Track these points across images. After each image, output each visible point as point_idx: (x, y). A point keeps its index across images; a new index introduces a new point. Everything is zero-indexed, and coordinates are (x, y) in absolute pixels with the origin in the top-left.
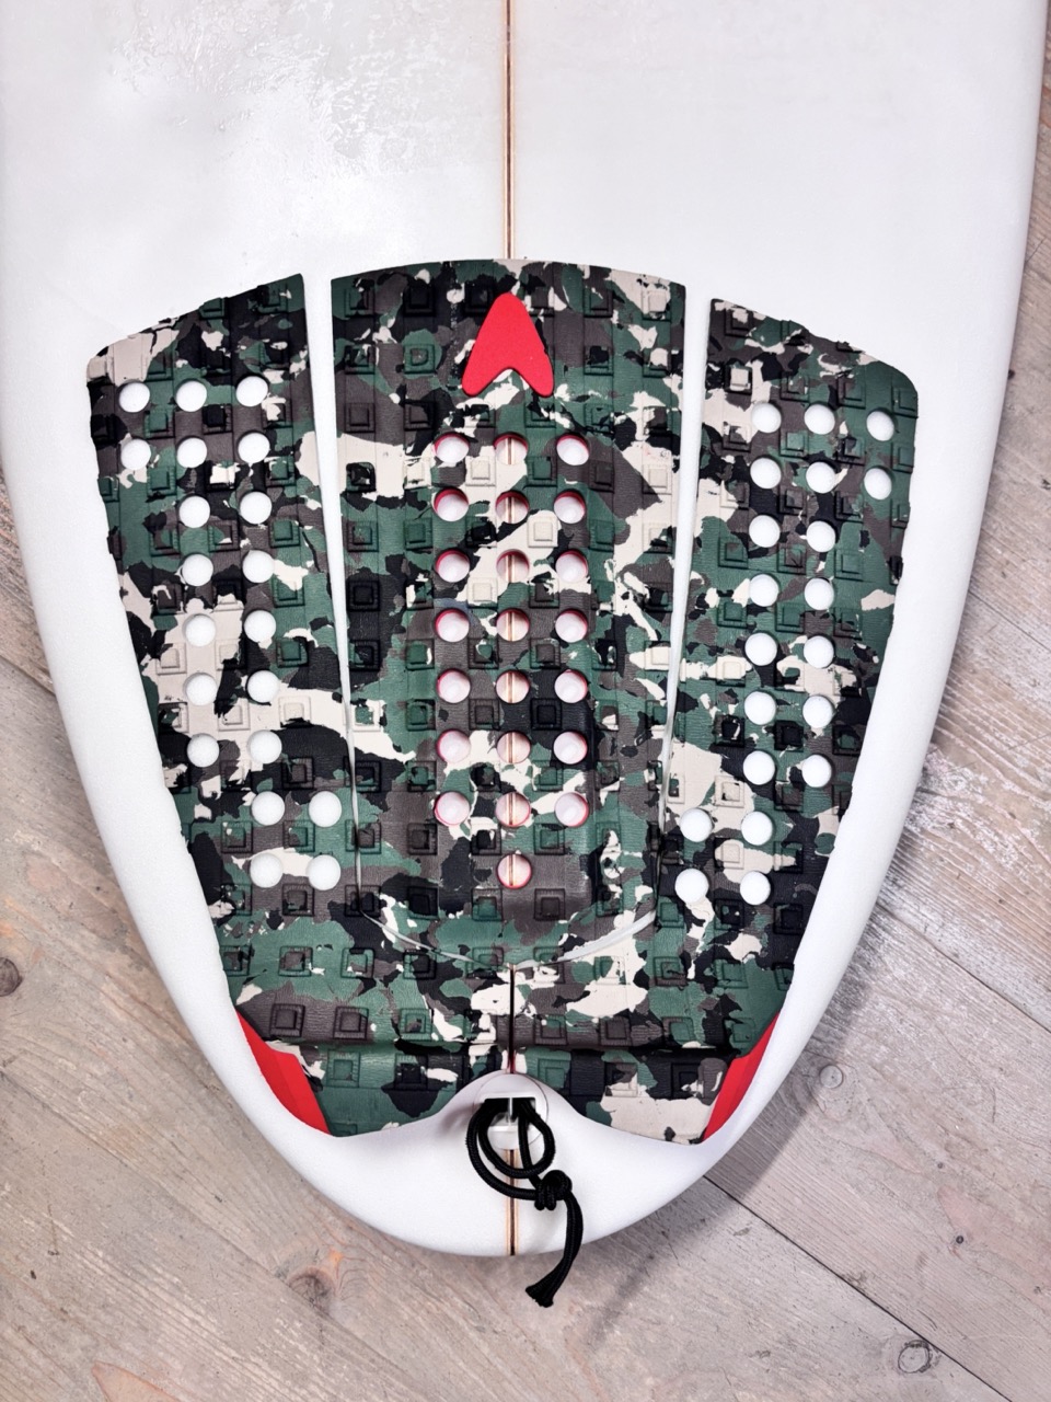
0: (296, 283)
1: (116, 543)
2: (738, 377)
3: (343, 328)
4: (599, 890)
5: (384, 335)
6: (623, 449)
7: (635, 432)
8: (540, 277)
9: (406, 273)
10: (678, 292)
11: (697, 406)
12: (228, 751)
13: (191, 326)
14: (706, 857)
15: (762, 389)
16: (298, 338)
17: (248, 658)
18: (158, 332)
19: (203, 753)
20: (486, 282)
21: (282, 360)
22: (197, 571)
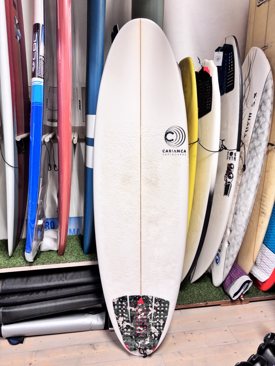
0: (126, 296)
1: (115, 313)
2: (157, 303)
3: (130, 300)
4: (147, 336)
5: (132, 300)
7: (149, 307)
8: (143, 297)
9: (134, 296)
10: (153, 297)
11: (154, 304)
12: (123, 326)
13: (119, 298)
14: (154, 333)
15: (158, 303)
16: (127, 300)
17: (124, 320)
18: (117, 299)
19: (121, 326)
20: (139, 297)
21: (126, 302)
22: (120, 315)
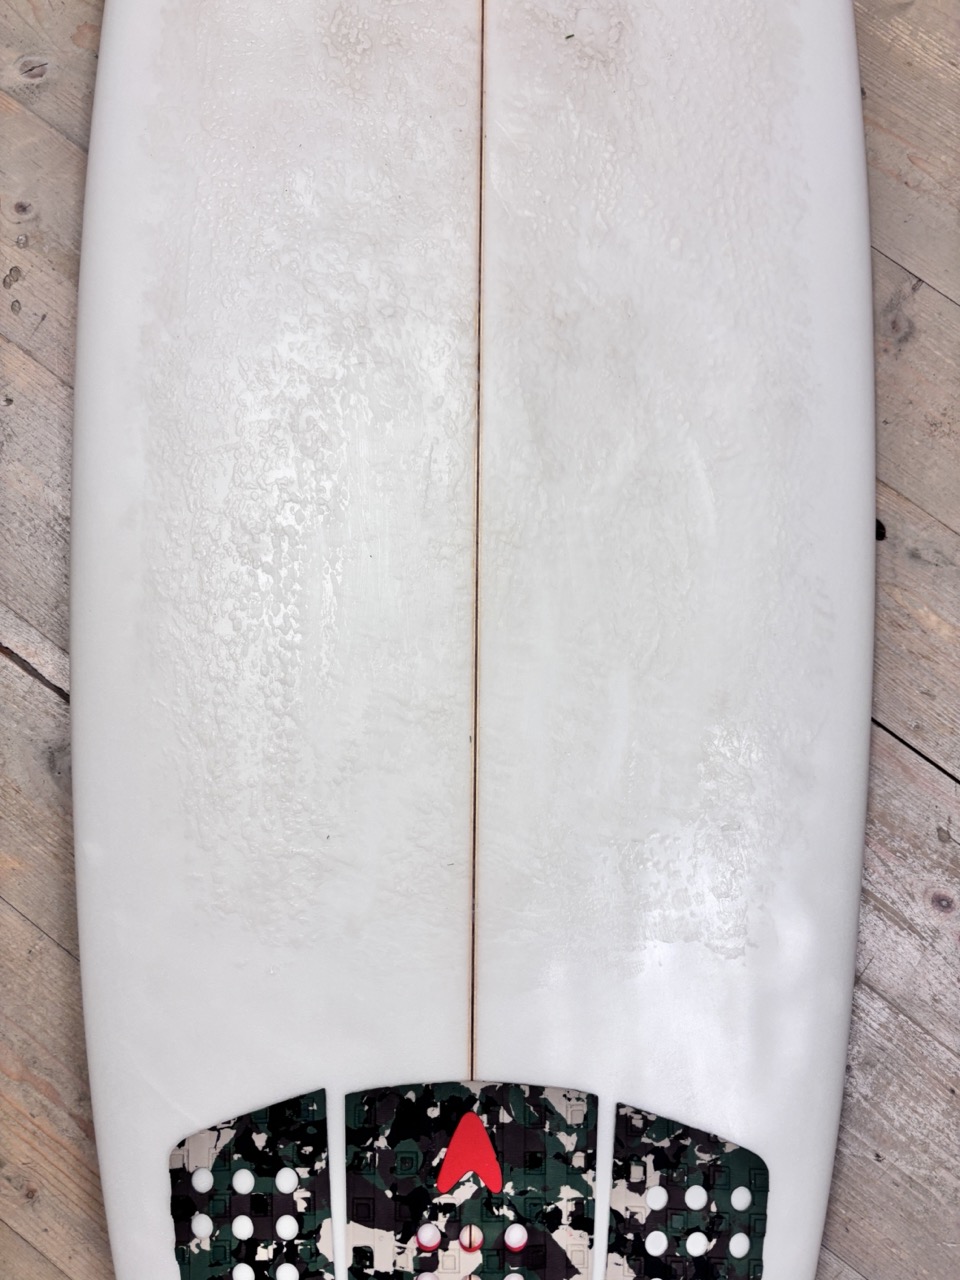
0: (320, 1096)
2: (636, 1173)
3: (354, 1137)
5: (382, 1143)
6: (553, 1231)
7: (561, 1217)
9: (398, 1091)
10: (593, 1101)
11: (606, 1195)
13: (245, 1125)
15: (654, 1176)
16: (321, 1144)
18: (221, 1131)
20: (454, 1098)
21: (308, 1161)
